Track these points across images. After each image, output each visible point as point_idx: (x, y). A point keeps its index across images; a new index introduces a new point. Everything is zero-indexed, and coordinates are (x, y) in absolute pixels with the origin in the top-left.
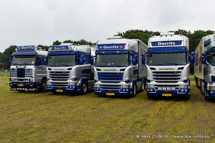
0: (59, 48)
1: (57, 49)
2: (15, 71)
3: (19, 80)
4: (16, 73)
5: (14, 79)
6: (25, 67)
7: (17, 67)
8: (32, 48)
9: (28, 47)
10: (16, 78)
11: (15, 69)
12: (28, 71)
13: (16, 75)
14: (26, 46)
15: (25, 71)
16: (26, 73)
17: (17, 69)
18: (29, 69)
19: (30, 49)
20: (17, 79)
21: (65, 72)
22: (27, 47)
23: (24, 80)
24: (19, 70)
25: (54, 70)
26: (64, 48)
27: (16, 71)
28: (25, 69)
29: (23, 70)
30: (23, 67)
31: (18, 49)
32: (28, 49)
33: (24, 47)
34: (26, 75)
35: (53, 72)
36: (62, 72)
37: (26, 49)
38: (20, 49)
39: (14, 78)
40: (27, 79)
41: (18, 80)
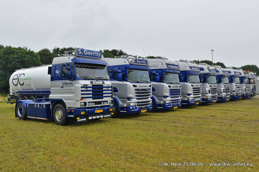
0: (141, 62)
1: (139, 63)
2: (89, 89)
3: (96, 103)
4: (91, 92)
5: (88, 102)
6: (103, 83)
7: (92, 83)
8: (98, 55)
9: (94, 53)
10: (91, 100)
11: (88, 86)
12: (106, 89)
13: (91, 96)
14: (91, 51)
15: (104, 89)
16: (104, 92)
17: (91, 86)
18: (108, 86)
19: (97, 57)
20: (93, 102)
21: (147, 89)
22: (92, 53)
23: (102, 103)
24: (94, 87)
25: (140, 87)
26: (144, 62)
27: (91, 89)
28: (104, 86)
29: (101, 87)
30: (100, 83)
31: (79, 53)
32: (94, 55)
33: (88, 51)
34: (104, 95)
35: (138, 90)
36: (145, 90)
37: (91, 56)
38: (82, 54)
39: (87, 100)
40: (107, 101)
41: (94, 104)
